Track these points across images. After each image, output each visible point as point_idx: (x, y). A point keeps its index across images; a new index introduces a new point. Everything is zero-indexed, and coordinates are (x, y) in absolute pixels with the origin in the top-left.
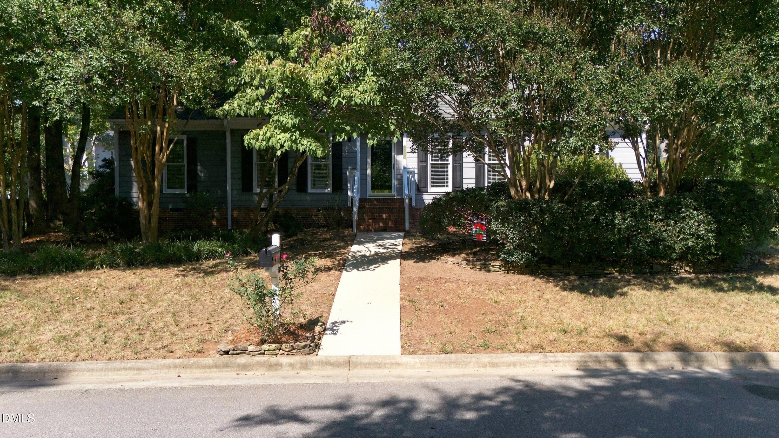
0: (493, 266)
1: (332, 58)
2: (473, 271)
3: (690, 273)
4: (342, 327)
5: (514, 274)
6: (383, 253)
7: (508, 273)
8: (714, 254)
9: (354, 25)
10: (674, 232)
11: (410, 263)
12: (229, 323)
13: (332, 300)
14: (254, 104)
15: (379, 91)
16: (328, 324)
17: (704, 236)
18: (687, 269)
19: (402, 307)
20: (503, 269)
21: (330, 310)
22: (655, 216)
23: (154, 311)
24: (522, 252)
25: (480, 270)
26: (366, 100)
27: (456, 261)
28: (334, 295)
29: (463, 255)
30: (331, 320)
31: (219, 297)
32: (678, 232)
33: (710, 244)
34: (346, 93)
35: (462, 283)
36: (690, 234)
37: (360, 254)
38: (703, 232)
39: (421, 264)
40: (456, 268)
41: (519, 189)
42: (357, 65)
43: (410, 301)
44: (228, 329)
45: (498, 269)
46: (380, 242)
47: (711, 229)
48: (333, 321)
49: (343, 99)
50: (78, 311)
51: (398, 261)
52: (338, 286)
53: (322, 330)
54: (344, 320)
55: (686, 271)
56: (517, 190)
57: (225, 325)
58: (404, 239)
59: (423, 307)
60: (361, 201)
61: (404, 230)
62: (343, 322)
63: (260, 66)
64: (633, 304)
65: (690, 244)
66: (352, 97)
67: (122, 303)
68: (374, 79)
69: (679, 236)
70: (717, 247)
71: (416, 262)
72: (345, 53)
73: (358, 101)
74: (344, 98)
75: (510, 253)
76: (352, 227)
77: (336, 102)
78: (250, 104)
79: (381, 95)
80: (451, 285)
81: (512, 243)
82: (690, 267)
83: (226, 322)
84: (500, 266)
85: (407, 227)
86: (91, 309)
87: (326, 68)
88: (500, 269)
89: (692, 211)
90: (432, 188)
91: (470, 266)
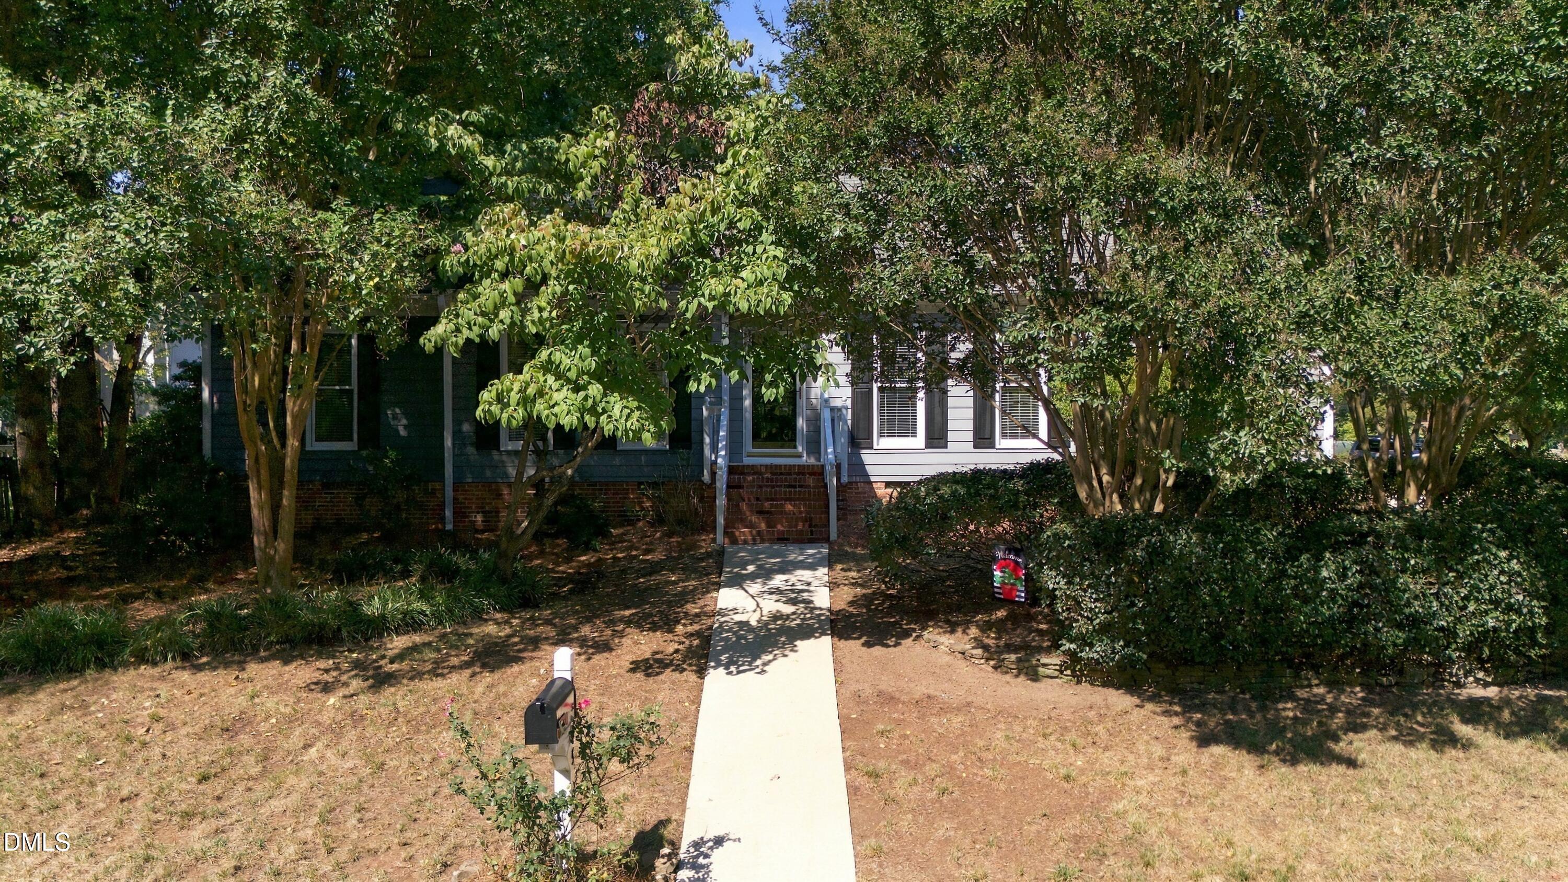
0: (1044, 665)
1: (680, 208)
2: (997, 676)
3: (1486, 685)
4: (718, 856)
5: (1092, 684)
6: (788, 617)
7: (1079, 682)
8: (1541, 646)
9: (729, 118)
10: (1456, 598)
11: (854, 647)
12: (451, 841)
13: (688, 768)
14: (497, 315)
15: (790, 278)
16: (684, 848)
17: (1520, 605)
18: (1481, 675)
19: (853, 791)
20: (1069, 672)
21: (684, 801)
22: (1412, 562)
23: (277, 805)
24: (1113, 641)
25: (1017, 676)
26: (762, 305)
27: (960, 647)
28: (690, 750)
29: (974, 631)
30: (688, 837)
31: (427, 758)
32: (1463, 599)
33: (1534, 623)
34: (714, 286)
35: (980, 716)
36: (1491, 602)
37: (738, 618)
38: (1520, 597)
39: (878, 651)
40: (962, 666)
41: (1095, 483)
42: (740, 220)
43: (869, 774)
44: (449, 860)
45: (1057, 673)
46: (778, 580)
47: (1537, 590)
48: (695, 837)
49: (710, 300)
50: (101, 806)
51: (827, 641)
52: (696, 718)
53: (672, 869)
54: (720, 833)
55: (1477, 680)
56: (1091, 486)
57: (444, 850)
58: (831, 567)
59: (901, 793)
60: (731, 470)
61: (827, 540)
62: (719, 841)
63: (513, 236)
64: (1382, 784)
65: (1491, 623)
66: (729, 294)
67: (204, 779)
68: (780, 252)
69: (1465, 607)
70: (1549, 630)
71: (868, 645)
72: (710, 195)
73: (744, 306)
74: (712, 298)
75: (1084, 641)
76: (714, 529)
77: (693, 307)
78: (491, 315)
79: (796, 288)
80: (957, 720)
81: (1091, 620)
82: (1486, 671)
83: (444, 838)
84: (1061, 666)
85: (833, 535)
86: (129, 799)
87: (664, 228)
88: (1061, 672)
89: (1494, 550)
90: (882, 440)
91: (992, 663)
